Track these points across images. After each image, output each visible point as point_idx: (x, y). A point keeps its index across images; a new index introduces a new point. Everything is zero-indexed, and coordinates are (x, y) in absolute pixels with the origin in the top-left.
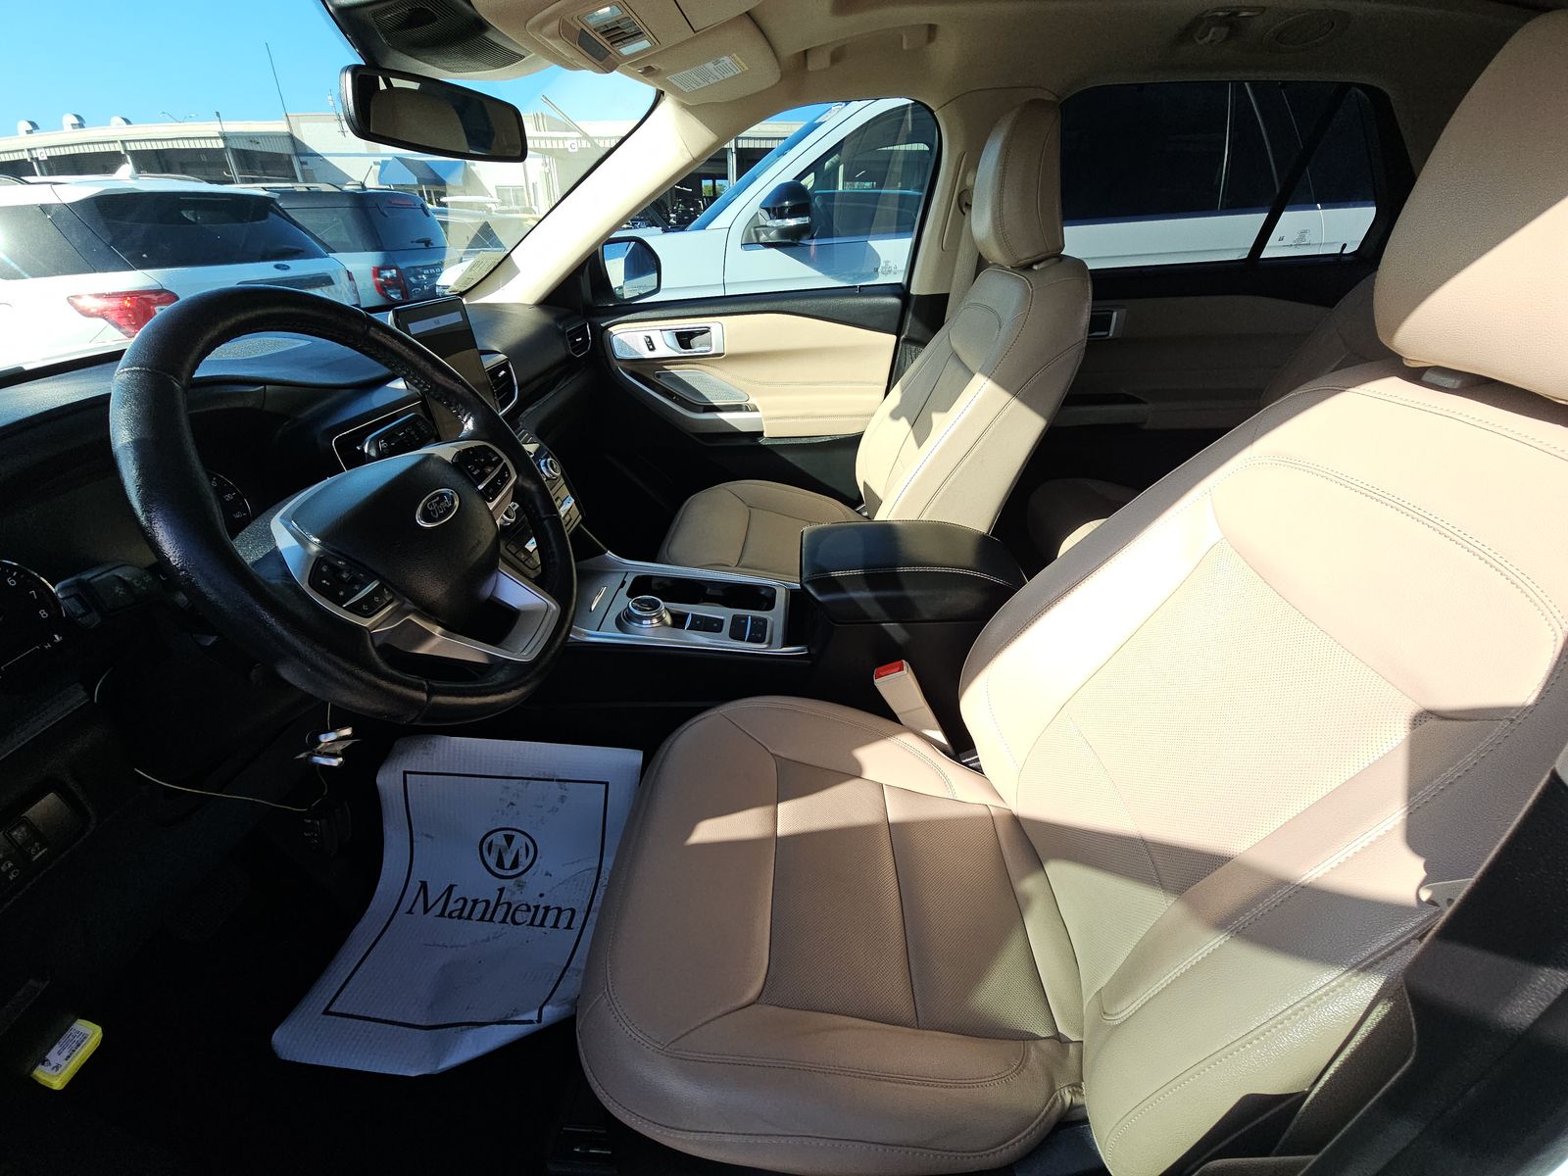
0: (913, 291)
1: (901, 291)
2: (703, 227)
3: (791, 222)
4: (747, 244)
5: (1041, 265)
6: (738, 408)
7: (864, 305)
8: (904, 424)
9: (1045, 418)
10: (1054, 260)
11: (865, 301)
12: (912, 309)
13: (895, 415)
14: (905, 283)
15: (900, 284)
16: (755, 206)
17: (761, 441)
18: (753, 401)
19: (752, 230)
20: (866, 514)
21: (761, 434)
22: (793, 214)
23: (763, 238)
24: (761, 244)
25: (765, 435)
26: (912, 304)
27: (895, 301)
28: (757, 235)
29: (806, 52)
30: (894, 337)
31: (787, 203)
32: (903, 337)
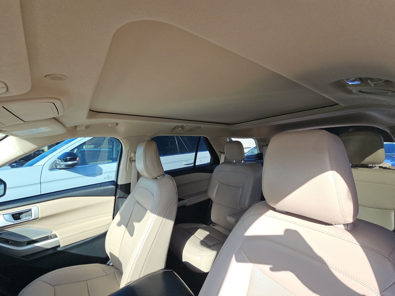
0: (119, 183)
1: (115, 183)
2: (31, 165)
3: (70, 163)
4: (52, 169)
5: (160, 177)
6: (46, 238)
7: (102, 189)
8: (123, 227)
9: (173, 221)
10: (163, 176)
11: (102, 188)
12: (119, 188)
13: (119, 224)
14: (115, 180)
15: (113, 181)
16: (55, 158)
17: (59, 249)
18: (54, 232)
19: (54, 165)
20: (111, 264)
21: (59, 246)
22: (70, 160)
23: (58, 167)
24: (58, 169)
25: (61, 246)
26: (119, 187)
27: (113, 187)
28: (56, 166)
29: (76, 126)
30: (114, 197)
31: (68, 157)
32: (117, 197)
